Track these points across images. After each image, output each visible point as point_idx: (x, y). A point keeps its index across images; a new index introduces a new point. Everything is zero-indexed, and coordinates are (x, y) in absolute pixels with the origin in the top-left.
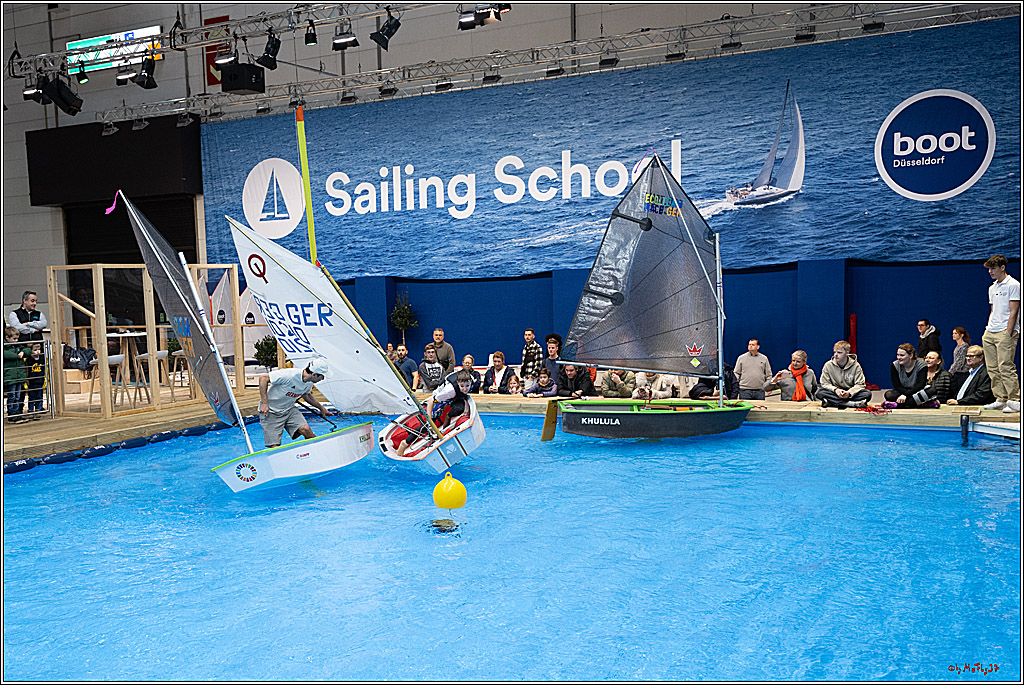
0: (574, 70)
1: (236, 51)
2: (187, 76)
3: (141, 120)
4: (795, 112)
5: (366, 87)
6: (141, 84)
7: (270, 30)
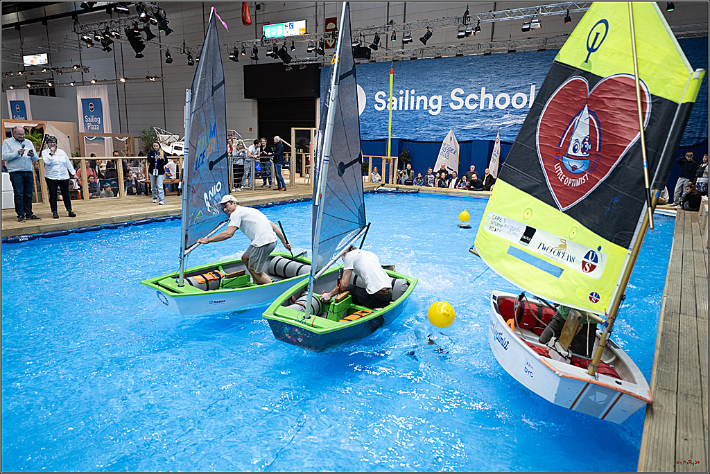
3: (303, 65)
7: (376, 34)
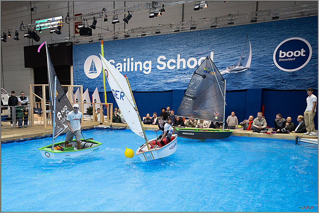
0: (182, 30)
1: (84, 24)
2: (69, 31)
3: (56, 44)
4: (249, 44)
5: (121, 35)
6: (57, 33)
7: (94, 18)
